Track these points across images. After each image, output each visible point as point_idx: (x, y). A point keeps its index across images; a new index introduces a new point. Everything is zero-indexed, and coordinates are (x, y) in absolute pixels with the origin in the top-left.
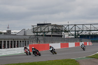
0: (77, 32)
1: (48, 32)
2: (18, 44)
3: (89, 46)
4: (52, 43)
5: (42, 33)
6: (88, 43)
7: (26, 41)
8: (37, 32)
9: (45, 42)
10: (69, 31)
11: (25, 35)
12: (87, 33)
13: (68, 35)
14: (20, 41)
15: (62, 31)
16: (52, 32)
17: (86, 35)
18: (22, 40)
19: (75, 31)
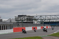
0: (42, 20)
1: (24, 20)
2: (6, 27)
3: (49, 28)
4: (27, 27)
5: (21, 21)
6: (49, 27)
7: (11, 26)
8: (18, 20)
9: (22, 26)
10: (37, 20)
11: (11, 22)
12: (48, 21)
13: (36, 22)
14: (8, 26)
15: (33, 20)
16: (27, 20)
17: (47, 22)
18: (9, 25)
19: (41, 20)
